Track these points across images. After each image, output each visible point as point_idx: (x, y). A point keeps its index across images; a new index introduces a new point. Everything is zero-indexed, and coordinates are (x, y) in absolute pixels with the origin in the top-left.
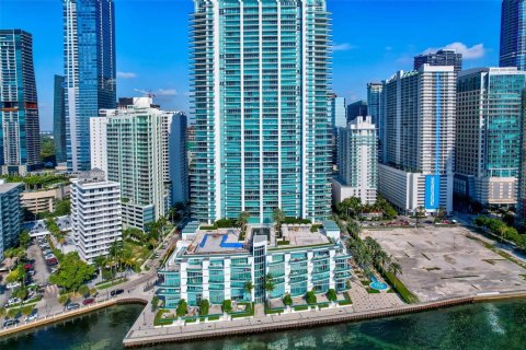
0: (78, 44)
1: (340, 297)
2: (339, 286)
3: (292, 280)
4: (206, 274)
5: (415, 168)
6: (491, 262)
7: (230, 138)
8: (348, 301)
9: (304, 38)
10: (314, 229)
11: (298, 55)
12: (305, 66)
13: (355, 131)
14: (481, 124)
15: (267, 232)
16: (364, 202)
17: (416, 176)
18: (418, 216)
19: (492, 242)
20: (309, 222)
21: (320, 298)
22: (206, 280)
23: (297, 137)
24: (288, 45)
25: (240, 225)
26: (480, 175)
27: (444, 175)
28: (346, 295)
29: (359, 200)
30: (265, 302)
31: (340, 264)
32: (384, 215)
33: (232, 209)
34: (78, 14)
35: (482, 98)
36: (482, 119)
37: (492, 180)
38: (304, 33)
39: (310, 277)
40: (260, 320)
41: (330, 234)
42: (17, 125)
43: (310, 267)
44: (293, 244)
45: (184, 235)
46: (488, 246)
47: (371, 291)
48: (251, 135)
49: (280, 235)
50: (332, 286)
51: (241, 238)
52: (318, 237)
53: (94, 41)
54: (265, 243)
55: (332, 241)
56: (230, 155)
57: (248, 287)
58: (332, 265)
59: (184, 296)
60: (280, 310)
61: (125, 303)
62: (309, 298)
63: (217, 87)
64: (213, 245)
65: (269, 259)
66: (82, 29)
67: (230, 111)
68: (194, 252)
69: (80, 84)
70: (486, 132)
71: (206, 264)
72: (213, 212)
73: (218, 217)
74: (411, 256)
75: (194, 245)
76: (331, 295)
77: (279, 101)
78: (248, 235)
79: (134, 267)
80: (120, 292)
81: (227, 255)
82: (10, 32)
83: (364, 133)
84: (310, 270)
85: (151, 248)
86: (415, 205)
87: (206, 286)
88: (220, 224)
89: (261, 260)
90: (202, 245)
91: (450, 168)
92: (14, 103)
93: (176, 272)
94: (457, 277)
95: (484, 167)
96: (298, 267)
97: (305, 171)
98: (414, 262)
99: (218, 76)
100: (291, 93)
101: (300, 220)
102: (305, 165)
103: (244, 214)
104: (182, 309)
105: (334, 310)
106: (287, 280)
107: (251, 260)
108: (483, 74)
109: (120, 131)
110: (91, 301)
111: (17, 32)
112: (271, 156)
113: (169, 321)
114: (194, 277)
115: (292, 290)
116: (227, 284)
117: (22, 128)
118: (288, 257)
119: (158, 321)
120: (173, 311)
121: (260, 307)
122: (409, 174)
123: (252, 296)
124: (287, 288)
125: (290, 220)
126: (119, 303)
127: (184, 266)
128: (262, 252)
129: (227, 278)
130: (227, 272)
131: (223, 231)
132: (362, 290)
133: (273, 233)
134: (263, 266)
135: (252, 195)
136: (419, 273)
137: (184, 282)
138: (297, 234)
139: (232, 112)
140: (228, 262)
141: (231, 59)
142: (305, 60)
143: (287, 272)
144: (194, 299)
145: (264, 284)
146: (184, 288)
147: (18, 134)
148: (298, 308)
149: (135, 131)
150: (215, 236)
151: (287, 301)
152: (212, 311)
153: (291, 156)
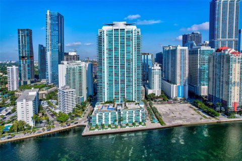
0: (51, 35)
1: (143, 124)
2: (143, 121)
3: (129, 119)
4: (104, 117)
5: (175, 83)
6: (193, 115)
7: (110, 75)
8: (145, 125)
9: (133, 44)
10: (136, 104)
11: (131, 49)
12: (133, 52)
13: (153, 70)
14: (199, 67)
15: (121, 105)
16: (156, 95)
17: (175, 86)
18: (175, 100)
19: (196, 108)
20: (135, 102)
21: (137, 124)
22: (104, 118)
23: (131, 75)
24: (128, 46)
25: (113, 103)
26: (198, 85)
27: (185, 85)
28: (145, 123)
29: (155, 94)
30: (121, 125)
31: (143, 114)
32: (163, 99)
33: (110, 98)
34: (51, 24)
35: (199, 58)
36: (199, 65)
37: (202, 87)
38: (133, 42)
39: (134, 118)
40: (119, 129)
41: (141, 105)
42: (27, 65)
43: (134, 115)
44: (129, 108)
45: (96, 106)
46: (195, 110)
47: (152, 122)
48: (116, 74)
49: (125, 106)
50: (141, 120)
51: (114, 107)
52: (137, 106)
53: (57, 34)
54: (121, 108)
55: (141, 108)
56: (110, 80)
57: (116, 120)
58: (141, 115)
59: (97, 123)
60: (125, 127)
61: (79, 126)
62: (134, 124)
63: (106, 59)
64: (105, 109)
65: (122, 113)
66: (53, 30)
67: (110, 66)
68: (100, 111)
69: (52, 50)
70: (200, 70)
71: (104, 114)
72: (104, 99)
73: (106, 100)
74: (168, 113)
75: (100, 109)
76: (140, 123)
77: (125, 63)
78: (116, 106)
79: (79, 116)
80: (77, 123)
81: (110, 111)
82: (24, 30)
83: (157, 70)
84: (134, 116)
85: (84, 110)
86: (174, 96)
87: (104, 120)
88: (107, 102)
89: (119, 113)
90: (102, 109)
91: (187, 83)
92: (25, 57)
93: (95, 116)
94: (180, 119)
95: (200, 82)
96: (130, 115)
97: (134, 86)
98: (169, 115)
99: (106, 55)
100: (129, 61)
101: (132, 101)
102: (134, 84)
103: (114, 99)
104: (97, 127)
105: (141, 127)
106: (127, 119)
107: (117, 113)
108: (199, 49)
109: (71, 71)
110: (69, 125)
111: (27, 30)
112: (123, 81)
113: (94, 130)
114: (100, 118)
115: (129, 122)
116: (110, 120)
117: (28, 66)
118: (127, 112)
119: (90, 130)
120: (94, 128)
121: (119, 127)
122: (172, 85)
123: (117, 123)
124: (127, 121)
125: (128, 101)
126: (77, 126)
127: (97, 114)
128: (120, 110)
129: (110, 118)
130: (110, 116)
131: (108, 105)
132: (150, 122)
133: (123, 105)
134: (120, 115)
135: (117, 93)
136: (169, 118)
137: (97, 119)
138: (131, 105)
139: (111, 67)
140: (110, 113)
141: (110, 50)
142: (133, 51)
143: (127, 116)
144: (100, 124)
145: (120, 120)
146: (97, 121)
147: (27, 68)
148: (130, 127)
149: (77, 71)
150: (106, 106)
151: (127, 125)
152: (105, 127)
153: (129, 81)
